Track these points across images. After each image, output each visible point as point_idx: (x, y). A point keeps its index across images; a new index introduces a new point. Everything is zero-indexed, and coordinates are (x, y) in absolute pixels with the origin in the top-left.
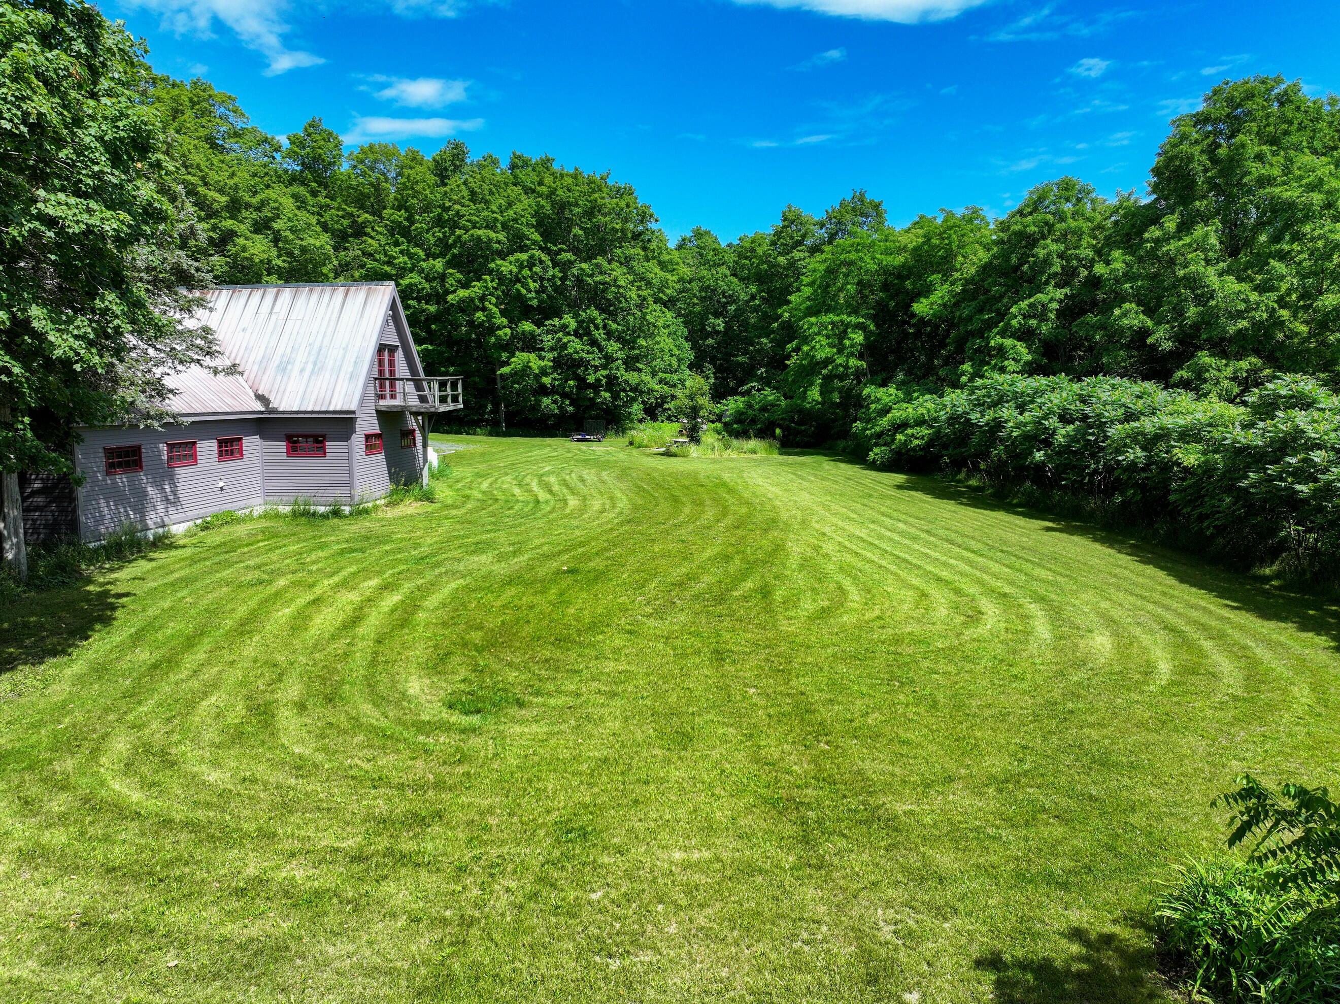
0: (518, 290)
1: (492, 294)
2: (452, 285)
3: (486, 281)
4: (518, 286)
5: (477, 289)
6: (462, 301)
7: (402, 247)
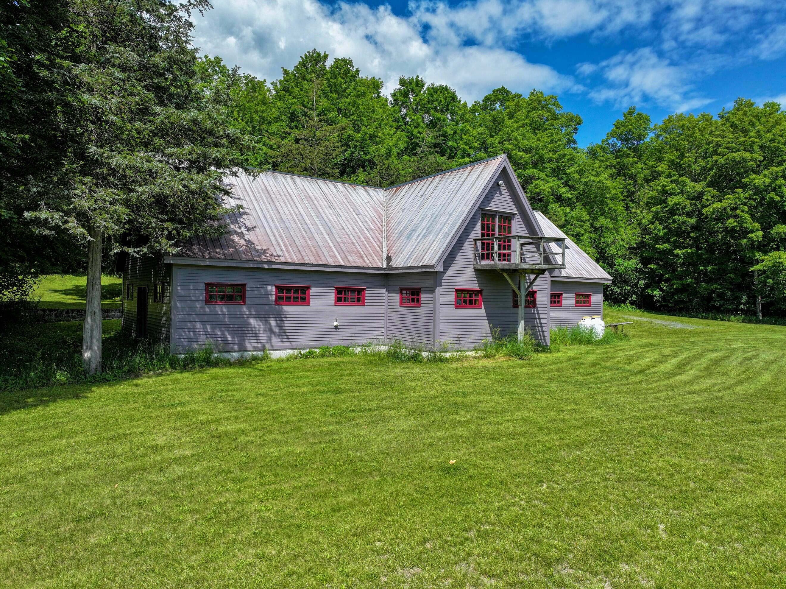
0: (771, 198)
1: (744, 204)
2: (707, 200)
3: (739, 193)
4: (772, 194)
5: (729, 200)
6: (715, 212)
7: (673, 178)
